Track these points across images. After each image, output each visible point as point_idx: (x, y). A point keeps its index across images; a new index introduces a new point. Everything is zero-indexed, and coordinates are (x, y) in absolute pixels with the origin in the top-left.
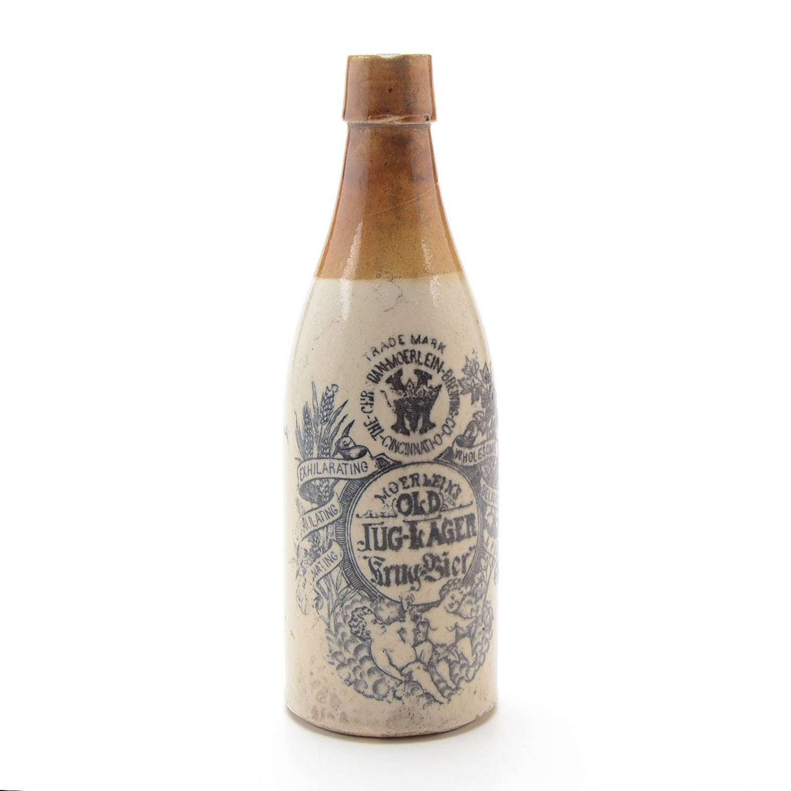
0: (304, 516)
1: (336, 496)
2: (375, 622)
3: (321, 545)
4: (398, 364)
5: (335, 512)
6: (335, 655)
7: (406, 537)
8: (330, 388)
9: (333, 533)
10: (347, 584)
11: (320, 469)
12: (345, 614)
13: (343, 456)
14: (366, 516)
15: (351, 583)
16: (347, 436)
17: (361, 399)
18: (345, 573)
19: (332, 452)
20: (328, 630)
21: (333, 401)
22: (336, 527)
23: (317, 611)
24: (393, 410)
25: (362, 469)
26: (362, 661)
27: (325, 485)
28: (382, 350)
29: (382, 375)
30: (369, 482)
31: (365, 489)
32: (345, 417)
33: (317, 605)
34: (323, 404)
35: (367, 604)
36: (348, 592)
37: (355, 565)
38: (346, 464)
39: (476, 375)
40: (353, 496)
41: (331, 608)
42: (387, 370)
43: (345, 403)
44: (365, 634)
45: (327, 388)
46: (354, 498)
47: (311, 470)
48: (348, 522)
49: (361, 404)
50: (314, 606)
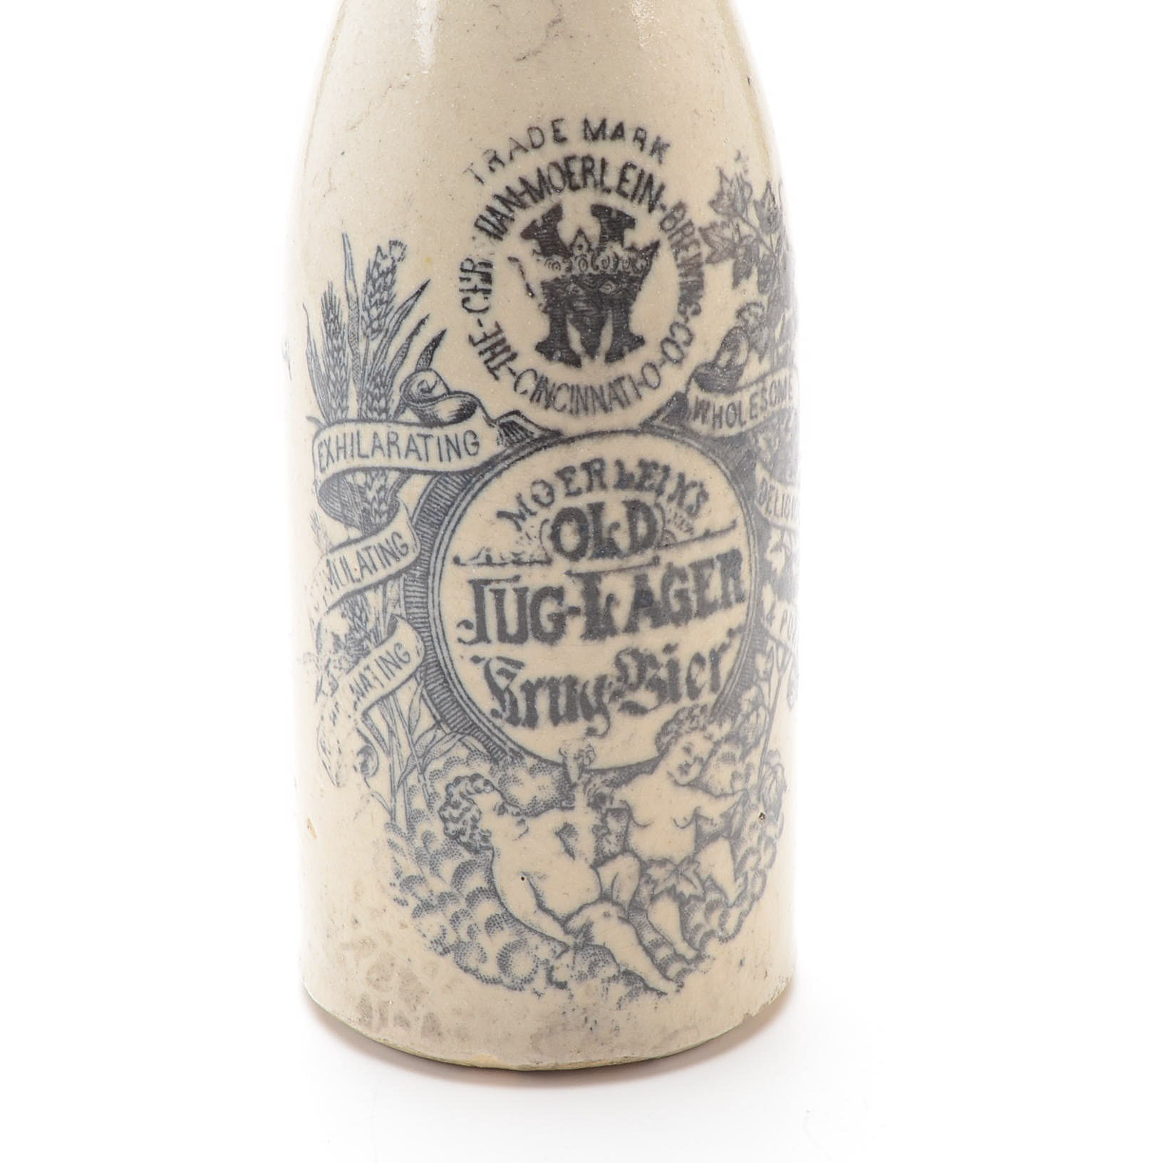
0: (331, 557)
1: (405, 511)
2: (501, 810)
3: (370, 626)
4: (552, 191)
5: (404, 551)
6: (408, 883)
7: (574, 611)
8: (385, 250)
9: (399, 600)
10: (432, 722)
11: (366, 446)
12: (430, 790)
13: (419, 417)
14: (477, 561)
15: (444, 720)
16: (428, 369)
17: (462, 279)
18: (430, 696)
19: (393, 407)
20: (392, 825)
21: (393, 282)
22: (405, 585)
23: (365, 779)
24: (540, 305)
25: (467, 450)
26: (472, 899)
27: (377, 484)
28: (511, 158)
29: (512, 220)
30: (483, 480)
31: (474, 497)
32: (422, 322)
33: (364, 765)
34: (370, 288)
35: (483, 768)
36: (437, 739)
37: (453, 676)
38: (426, 437)
39: (744, 216)
40: (446, 514)
41: (398, 773)
42: (523, 206)
43: (423, 287)
44: (477, 837)
45: (379, 249)
46: (447, 519)
47: (345, 447)
48: (434, 575)
49: (462, 290)
50: (359, 767)
